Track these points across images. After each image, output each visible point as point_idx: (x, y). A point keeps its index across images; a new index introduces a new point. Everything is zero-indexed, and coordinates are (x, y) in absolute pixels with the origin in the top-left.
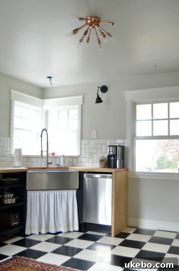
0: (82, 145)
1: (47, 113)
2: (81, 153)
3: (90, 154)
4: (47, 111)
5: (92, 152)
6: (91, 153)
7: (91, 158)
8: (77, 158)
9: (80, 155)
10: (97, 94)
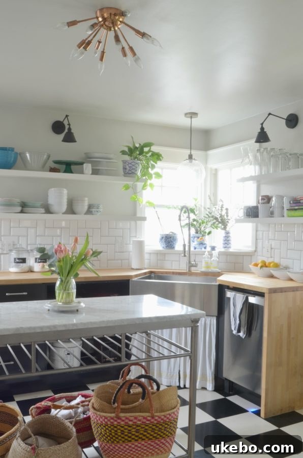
0: (258, 233)
1: (215, 174)
2: (256, 248)
3: (269, 250)
4: (216, 170)
5: (273, 246)
6: (272, 249)
7: (271, 257)
8: (251, 256)
9: (255, 251)
10: (261, 126)
